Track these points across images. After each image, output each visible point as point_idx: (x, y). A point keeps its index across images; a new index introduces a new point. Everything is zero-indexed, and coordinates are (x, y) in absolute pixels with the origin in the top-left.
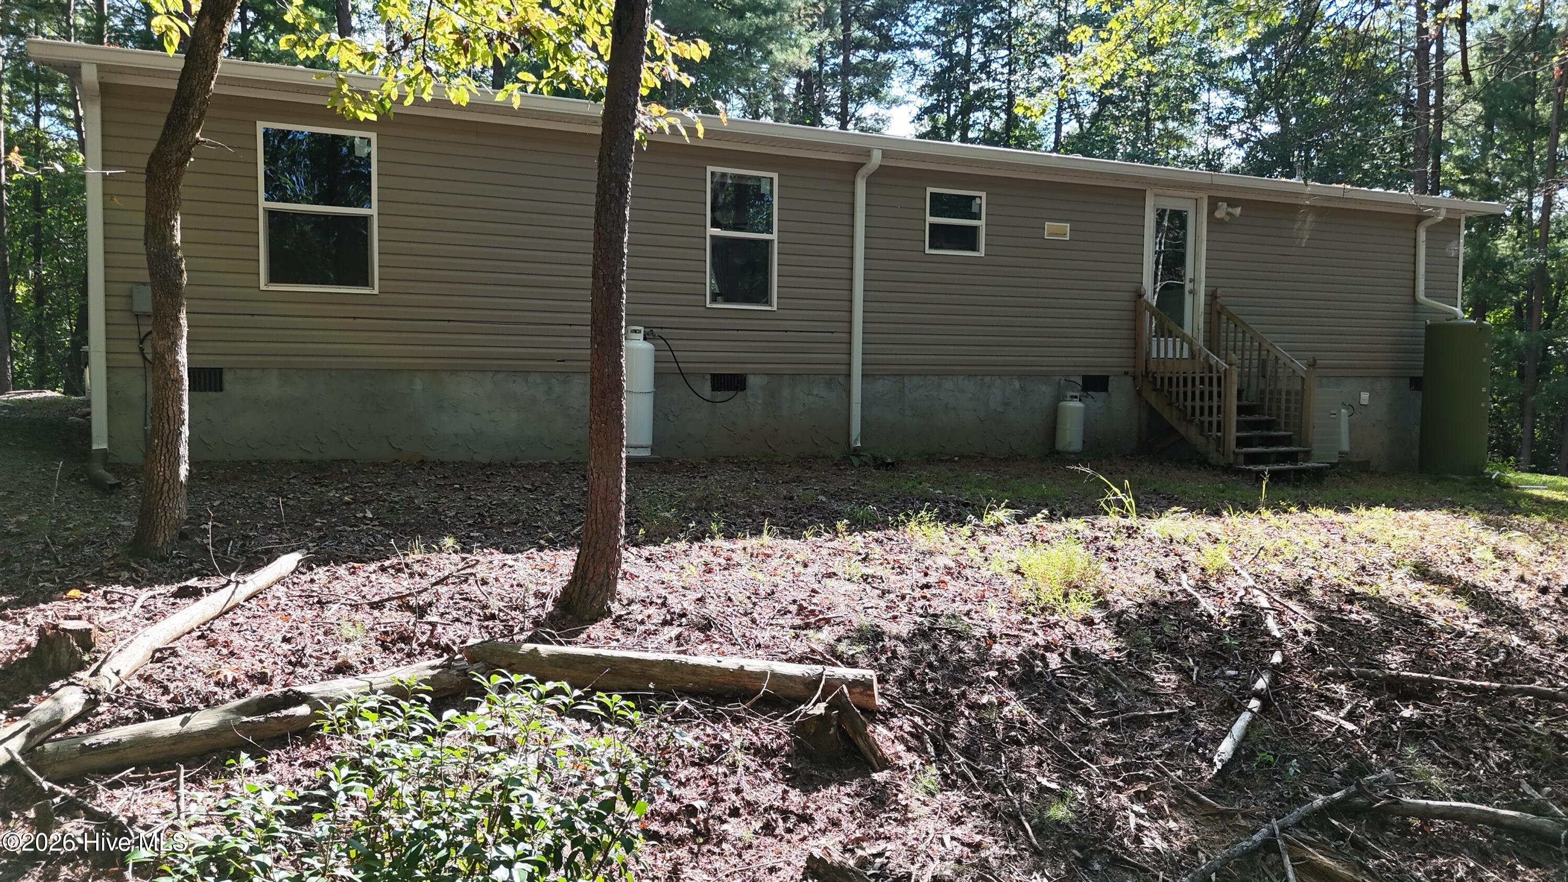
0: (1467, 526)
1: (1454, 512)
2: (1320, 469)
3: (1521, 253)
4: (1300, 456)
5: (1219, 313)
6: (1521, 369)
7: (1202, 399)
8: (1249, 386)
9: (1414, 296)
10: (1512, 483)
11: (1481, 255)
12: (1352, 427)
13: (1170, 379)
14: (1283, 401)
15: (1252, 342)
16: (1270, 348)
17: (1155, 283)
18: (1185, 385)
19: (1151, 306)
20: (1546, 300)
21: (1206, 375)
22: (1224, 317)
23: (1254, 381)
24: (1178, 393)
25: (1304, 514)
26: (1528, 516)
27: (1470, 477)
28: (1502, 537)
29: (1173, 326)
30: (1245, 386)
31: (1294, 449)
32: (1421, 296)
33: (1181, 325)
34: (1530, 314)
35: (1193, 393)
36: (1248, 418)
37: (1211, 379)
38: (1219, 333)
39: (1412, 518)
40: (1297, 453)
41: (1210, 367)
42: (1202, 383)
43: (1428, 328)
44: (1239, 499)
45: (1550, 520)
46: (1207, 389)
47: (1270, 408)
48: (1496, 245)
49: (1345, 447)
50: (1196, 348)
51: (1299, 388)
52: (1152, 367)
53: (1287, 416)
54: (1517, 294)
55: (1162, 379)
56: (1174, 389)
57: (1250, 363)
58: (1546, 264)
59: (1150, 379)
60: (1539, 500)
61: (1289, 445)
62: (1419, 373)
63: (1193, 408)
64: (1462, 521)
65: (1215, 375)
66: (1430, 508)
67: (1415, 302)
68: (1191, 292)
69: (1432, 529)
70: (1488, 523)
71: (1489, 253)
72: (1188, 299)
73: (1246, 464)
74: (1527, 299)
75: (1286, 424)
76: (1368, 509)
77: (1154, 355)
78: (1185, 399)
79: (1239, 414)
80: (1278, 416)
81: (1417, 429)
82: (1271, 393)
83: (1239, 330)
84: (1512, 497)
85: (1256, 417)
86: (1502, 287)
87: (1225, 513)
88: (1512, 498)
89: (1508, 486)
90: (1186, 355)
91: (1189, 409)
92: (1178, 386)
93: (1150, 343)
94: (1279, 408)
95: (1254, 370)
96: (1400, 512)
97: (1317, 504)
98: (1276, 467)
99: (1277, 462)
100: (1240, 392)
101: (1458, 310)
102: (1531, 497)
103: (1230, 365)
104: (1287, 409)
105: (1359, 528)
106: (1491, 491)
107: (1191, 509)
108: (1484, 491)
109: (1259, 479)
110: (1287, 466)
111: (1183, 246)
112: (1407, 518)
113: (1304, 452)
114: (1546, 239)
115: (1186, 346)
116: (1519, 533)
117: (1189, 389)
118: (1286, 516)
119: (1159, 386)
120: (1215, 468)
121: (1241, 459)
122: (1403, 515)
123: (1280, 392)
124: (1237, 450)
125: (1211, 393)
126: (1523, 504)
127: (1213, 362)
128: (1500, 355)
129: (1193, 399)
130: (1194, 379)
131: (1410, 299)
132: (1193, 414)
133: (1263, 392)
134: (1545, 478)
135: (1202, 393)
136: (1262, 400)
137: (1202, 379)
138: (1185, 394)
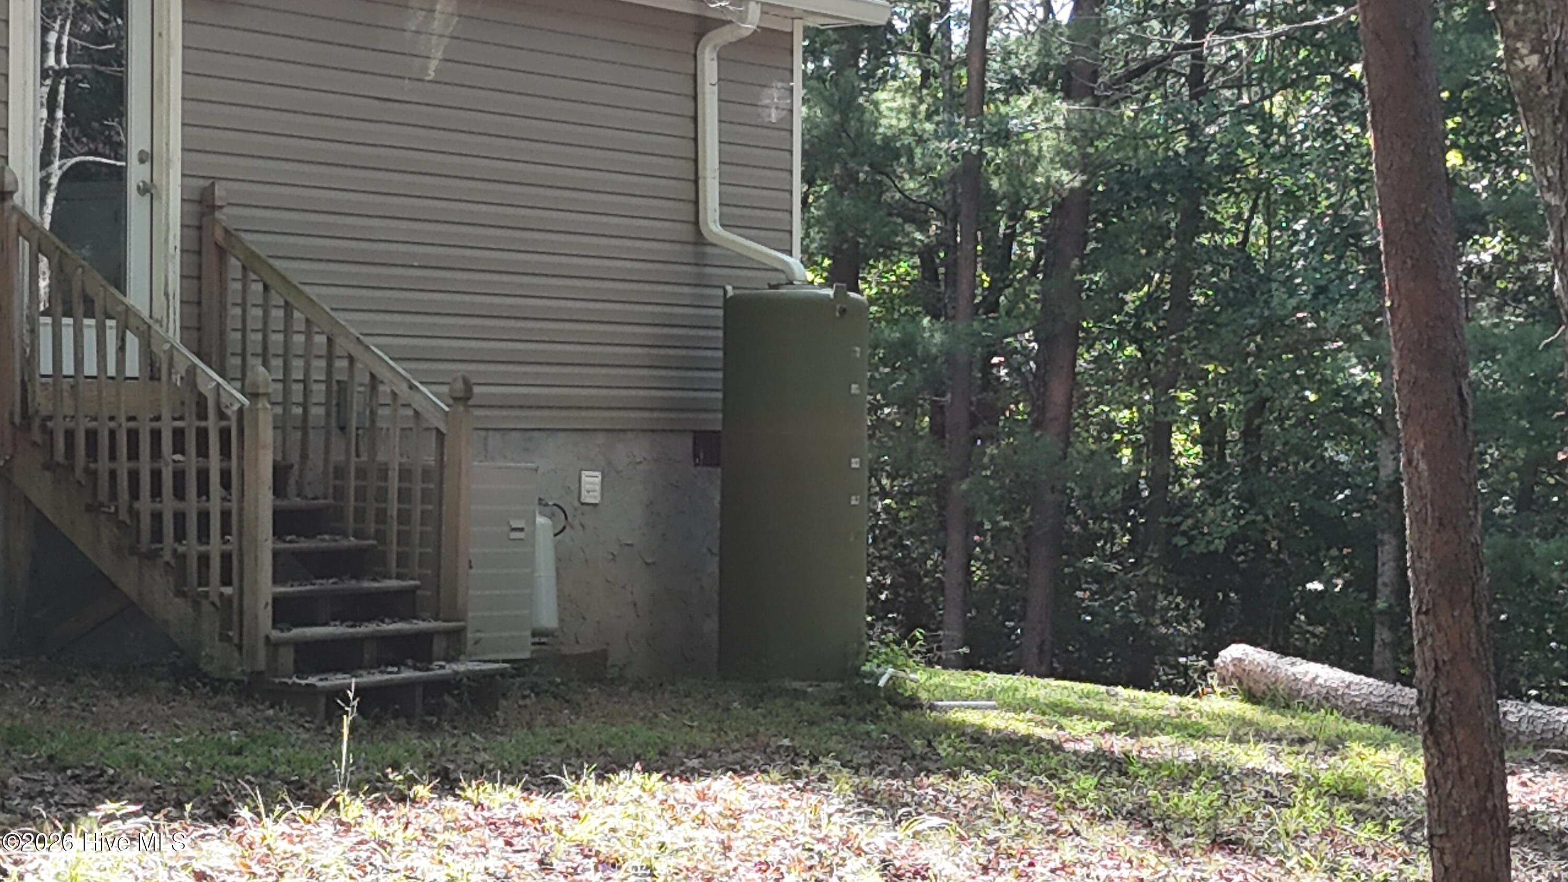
0: (826, 809)
1: (797, 775)
2: (489, 676)
3: (929, 127)
4: (439, 645)
5: (222, 253)
6: (938, 411)
7: (179, 493)
8: (304, 456)
9: (696, 223)
10: (923, 695)
11: (842, 127)
12: (562, 562)
13: (92, 435)
14: (393, 494)
15: (309, 334)
16: (357, 351)
17: (45, 162)
18: (133, 455)
19: (34, 227)
20: (986, 243)
21: (190, 424)
22: (234, 263)
23: (316, 440)
24: (113, 474)
25: (449, 802)
26: (954, 776)
27: (830, 686)
28: (900, 833)
29: (97, 285)
30: (295, 458)
31: (421, 625)
32: (712, 225)
33: (119, 281)
34: (952, 279)
35: (156, 476)
36: (304, 544)
37: (202, 434)
38: (223, 306)
39: (702, 796)
40: (428, 636)
41: (201, 401)
42: (179, 447)
43: (730, 304)
44: (281, 769)
45: (1001, 784)
46: (192, 462)
47: (360, 515)
48: (876, 104)
49: (548, 618)
50: (161, 349)
51: (430, 460)
52: (42, 402)
53: (403, 538)
54: (923, 226)
55: (70, 435)
56: (103, 464)
57: (306, 392)
58: (981, 154)
59: (37, 436)
60: (978, 737)
61: (412, 615)
62: (714, 421)
63: (157, 517)
64: (814, 799)
65: (212, 424)
66: (742, 769)
67: (699, 239)
68: (146, 190)
69: (748, 822)
70: (868, 798)
71: (860, 120)
72: (136, 207)
73: (301, 674)
74: (946, 241)
75: (403, 560)
76: (601, 778)
77: (46, 367)
78: (135, 494)
79: (278, 533)
80: (381, 536)
81: (713, 566)
82: (362, 473)
83: (276, 299)
84: (920, 730)
85: (324, 542)
86: (891, 210)
87: (244, 813)
88: (921, 735)
89: (913, 703)
90: (133, 367)
91: (146, 521)
92: (113, 456)
93: (33, 332)
94: (382, 516)
95: (317, 412)
96: (678, 784)
97: (479, 772)
98: (378, 677)
99: (379, 664)
100: (280, 473)
101: (794, 262)
102: (960, 729)
103: (254, 396)
104: (404, 517)
105: (579, 832)
106: (876, 718)
107: (153, 807)
108: (862, 719)
109: (334, 714)
110: (407, 674)
111: (120, 58)
112: (691, 798)
113: (448, 633)
114: (982, 95)
115: (132, 342)
116: (936, 821)
117: (145, 466)
118: (403, 809)
119: (60, 456)
120: (217, 685)
121: (287, 657)
122: (684, 790)
123: (383, 473)
124: (275, 634)
125: (203, 476)
126: (944, 749)
127: (206, 388)
128: (891, 378)
129: (156, 492)
130: (156, 436)
131: (685, 231)
132: (157, 536)
133: (340, 472)
134: (994, 680)
135: (179, 476)
136: (339, 493)
137: (179, 434)
138: (134, 477)
